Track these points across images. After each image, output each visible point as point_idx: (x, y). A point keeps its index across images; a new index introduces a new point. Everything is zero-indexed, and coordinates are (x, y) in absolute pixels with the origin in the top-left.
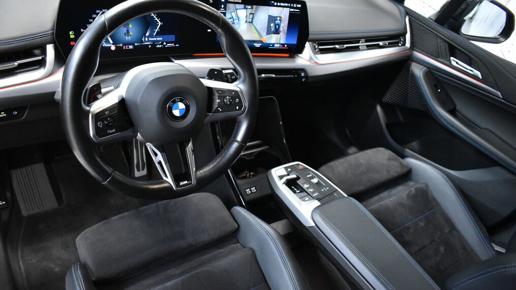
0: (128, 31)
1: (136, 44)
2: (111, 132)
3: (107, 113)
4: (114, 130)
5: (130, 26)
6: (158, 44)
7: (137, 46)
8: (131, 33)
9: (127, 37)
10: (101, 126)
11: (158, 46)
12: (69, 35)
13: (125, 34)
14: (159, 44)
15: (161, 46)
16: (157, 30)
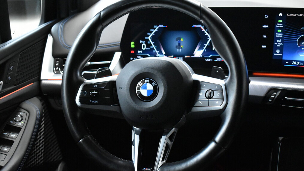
0: (179, 44)
1: (186, 56)
2: (93, 102)
3: (95, 86)
4: (97, 102)
5: (182, 40)
6: (207, 58)
7: (187, 58)
8: (182, 46)
9: (178, 50)
10: (86, 95)
11: (207, 60)
12: (130, 45)
13: (177, 46)
14: (209, 58)
15: (210, 60)
16: (206, 45)
